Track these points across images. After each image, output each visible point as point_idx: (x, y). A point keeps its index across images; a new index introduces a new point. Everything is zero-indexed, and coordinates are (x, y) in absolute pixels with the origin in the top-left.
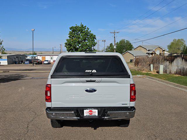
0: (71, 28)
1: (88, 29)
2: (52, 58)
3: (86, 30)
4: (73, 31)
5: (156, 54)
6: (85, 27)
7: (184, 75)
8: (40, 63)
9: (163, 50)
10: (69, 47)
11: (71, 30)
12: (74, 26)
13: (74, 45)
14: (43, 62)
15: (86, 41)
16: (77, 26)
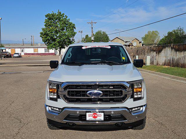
0: (46, 16)
1: (67, 17)
2: (22, 51)
3: (64, 18)
4: (50, 19)
5: (133, 46)
6: (63, 14)
7: (174, 66)
8: (9, 56)
9: (140, 41)
10: (45, 38)
11: (47, 18)
12: (51, 14)
13: (51, 35)
14: (13, 55)
15: (65, 31)
16: (53, 14)
